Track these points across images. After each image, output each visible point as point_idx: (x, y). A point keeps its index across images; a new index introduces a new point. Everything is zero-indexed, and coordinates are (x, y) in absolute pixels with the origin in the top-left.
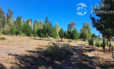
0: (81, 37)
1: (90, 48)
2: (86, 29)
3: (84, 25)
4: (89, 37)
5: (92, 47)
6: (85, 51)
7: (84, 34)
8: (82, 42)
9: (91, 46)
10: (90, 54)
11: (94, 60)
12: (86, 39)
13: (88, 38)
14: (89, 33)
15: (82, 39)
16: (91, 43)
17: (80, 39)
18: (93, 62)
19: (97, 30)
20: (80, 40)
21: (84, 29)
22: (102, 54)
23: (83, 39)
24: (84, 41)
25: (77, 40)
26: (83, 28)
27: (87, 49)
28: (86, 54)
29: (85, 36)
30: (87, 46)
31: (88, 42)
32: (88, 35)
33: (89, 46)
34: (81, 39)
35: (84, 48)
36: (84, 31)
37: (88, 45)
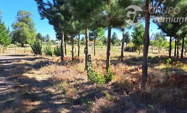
0: (15, 40)
1: (37, 61)
2: (24, 24)
3: (19, 16)
4: (32, 39)
5: (41, 58)
6: (28, 69)
7: (21, 34)
8: (18, 48)
9: (38, 56)
10: (40, 75)
11: (51, 90)
12: (26, 43)
13: (29, 41)
14: (31, 32)
15: (18, 44)
16: (37, 50)
17: (13, 42)
18: (51, 95)
19: (51, 23)
20: (13, 45)
21: (21, 23)
22: (62, 70)
23: (19, 42)
24: (22, 46)
25: (6, 45)
26: (18, 22)
27: (29, 62)
28: (30, 76)
29: (25, 37)
30: (29, 57)
31: (30, 49)
32: (29, 35)
33: (33, 57)
34: (16, 44)
35: (23, 62)
36: (21, 27)
37: (31, 55)
